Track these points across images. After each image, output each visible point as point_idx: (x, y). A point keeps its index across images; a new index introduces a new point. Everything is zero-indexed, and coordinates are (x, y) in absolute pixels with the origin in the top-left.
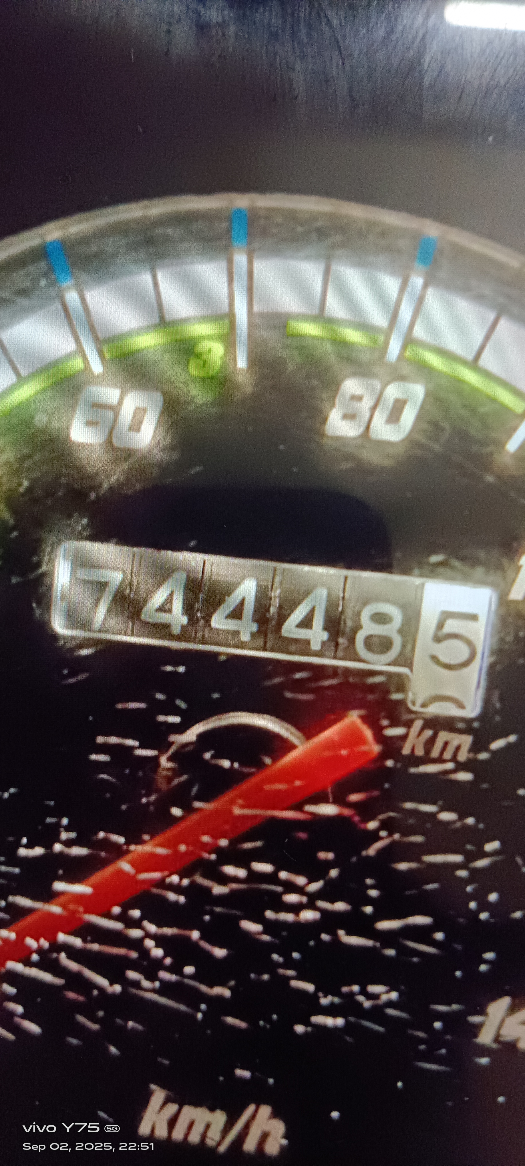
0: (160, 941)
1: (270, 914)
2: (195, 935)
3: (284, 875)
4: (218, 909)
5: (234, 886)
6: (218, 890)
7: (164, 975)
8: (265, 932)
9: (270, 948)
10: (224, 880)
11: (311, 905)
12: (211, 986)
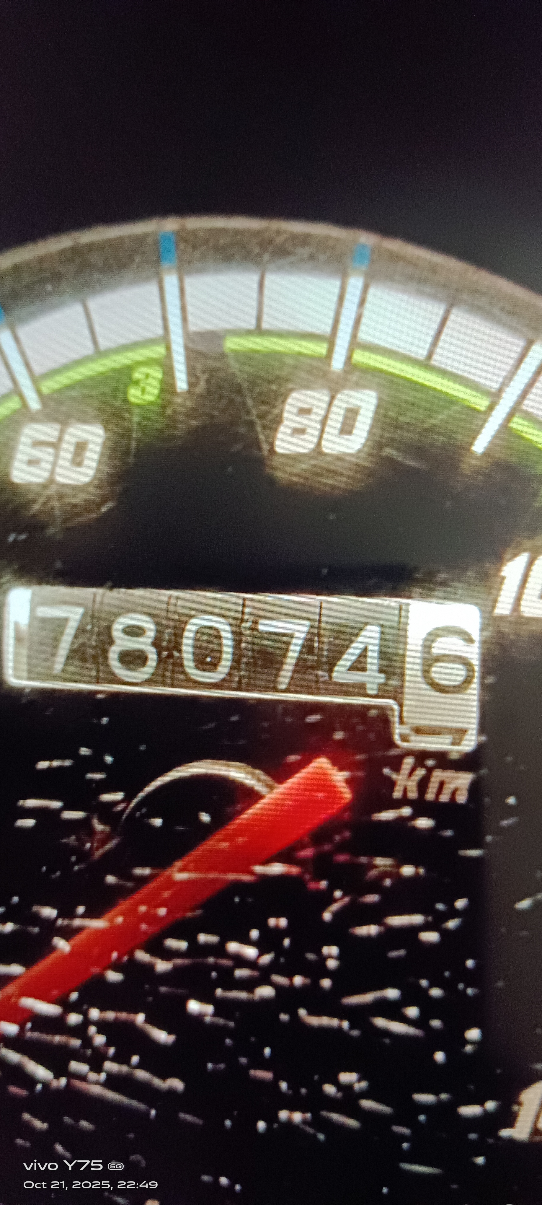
0: (103, 1026)
1: (219, 992)
2: (140, 1018)
3: (233, 947)
4: (163, 989)
5: (179, 961)
6: (162, 966)
7: (109, 1066)
8: (216, 1014)
9: (224, 1031)
10: (167, 955)
11: (264, 980)
12: (164, 1078)
